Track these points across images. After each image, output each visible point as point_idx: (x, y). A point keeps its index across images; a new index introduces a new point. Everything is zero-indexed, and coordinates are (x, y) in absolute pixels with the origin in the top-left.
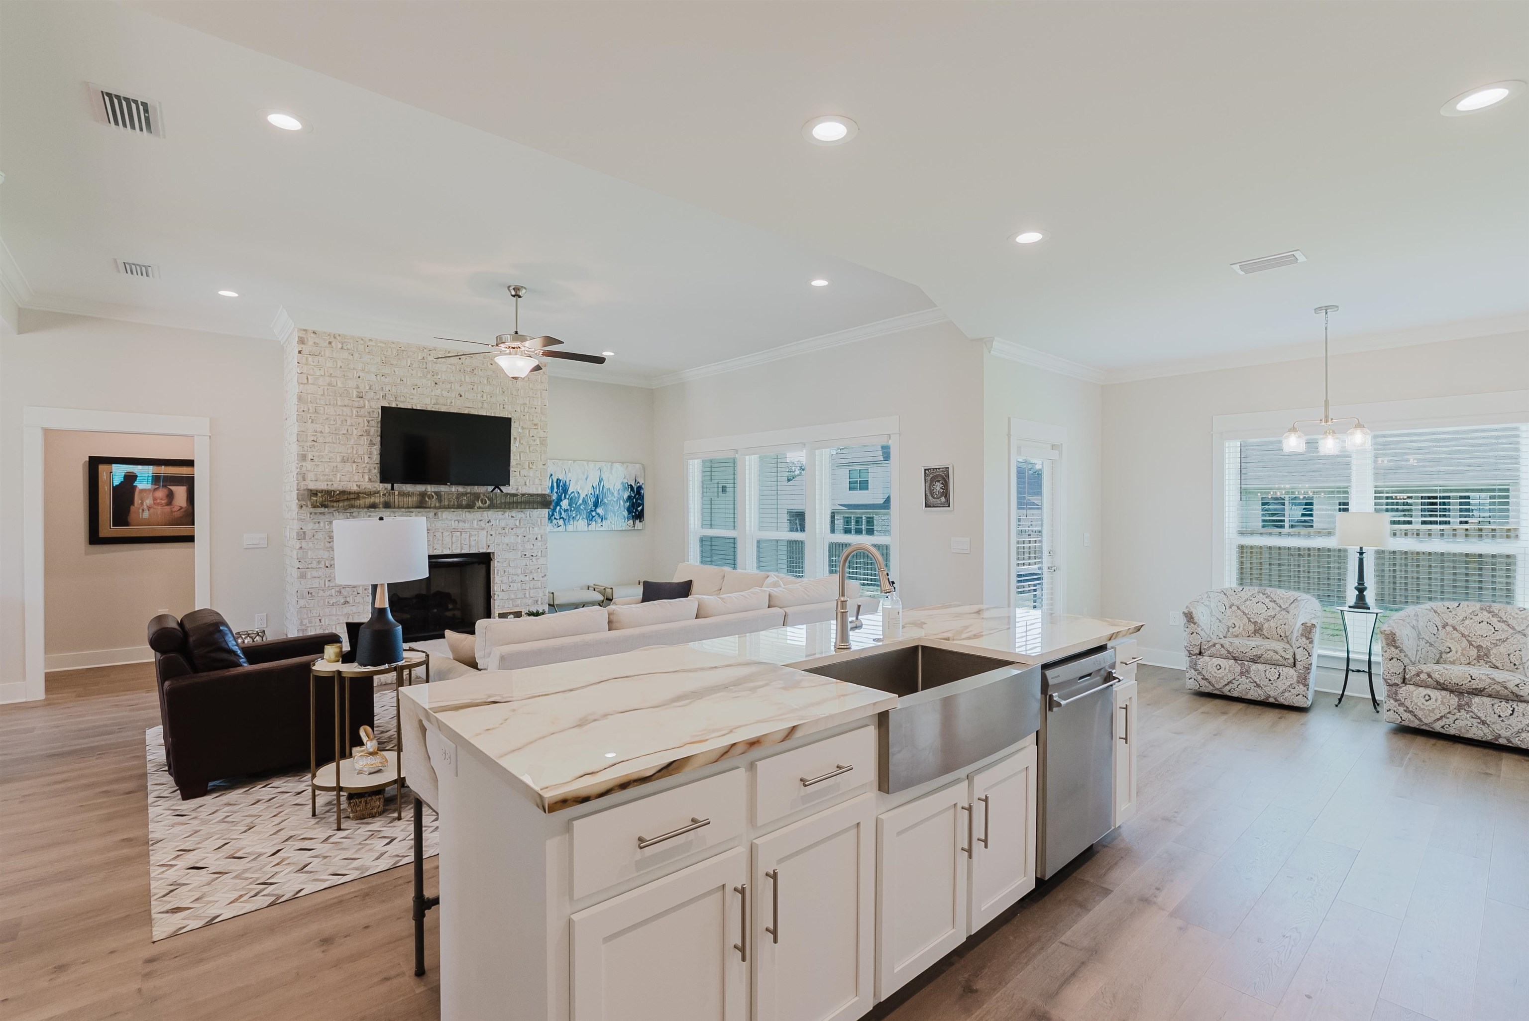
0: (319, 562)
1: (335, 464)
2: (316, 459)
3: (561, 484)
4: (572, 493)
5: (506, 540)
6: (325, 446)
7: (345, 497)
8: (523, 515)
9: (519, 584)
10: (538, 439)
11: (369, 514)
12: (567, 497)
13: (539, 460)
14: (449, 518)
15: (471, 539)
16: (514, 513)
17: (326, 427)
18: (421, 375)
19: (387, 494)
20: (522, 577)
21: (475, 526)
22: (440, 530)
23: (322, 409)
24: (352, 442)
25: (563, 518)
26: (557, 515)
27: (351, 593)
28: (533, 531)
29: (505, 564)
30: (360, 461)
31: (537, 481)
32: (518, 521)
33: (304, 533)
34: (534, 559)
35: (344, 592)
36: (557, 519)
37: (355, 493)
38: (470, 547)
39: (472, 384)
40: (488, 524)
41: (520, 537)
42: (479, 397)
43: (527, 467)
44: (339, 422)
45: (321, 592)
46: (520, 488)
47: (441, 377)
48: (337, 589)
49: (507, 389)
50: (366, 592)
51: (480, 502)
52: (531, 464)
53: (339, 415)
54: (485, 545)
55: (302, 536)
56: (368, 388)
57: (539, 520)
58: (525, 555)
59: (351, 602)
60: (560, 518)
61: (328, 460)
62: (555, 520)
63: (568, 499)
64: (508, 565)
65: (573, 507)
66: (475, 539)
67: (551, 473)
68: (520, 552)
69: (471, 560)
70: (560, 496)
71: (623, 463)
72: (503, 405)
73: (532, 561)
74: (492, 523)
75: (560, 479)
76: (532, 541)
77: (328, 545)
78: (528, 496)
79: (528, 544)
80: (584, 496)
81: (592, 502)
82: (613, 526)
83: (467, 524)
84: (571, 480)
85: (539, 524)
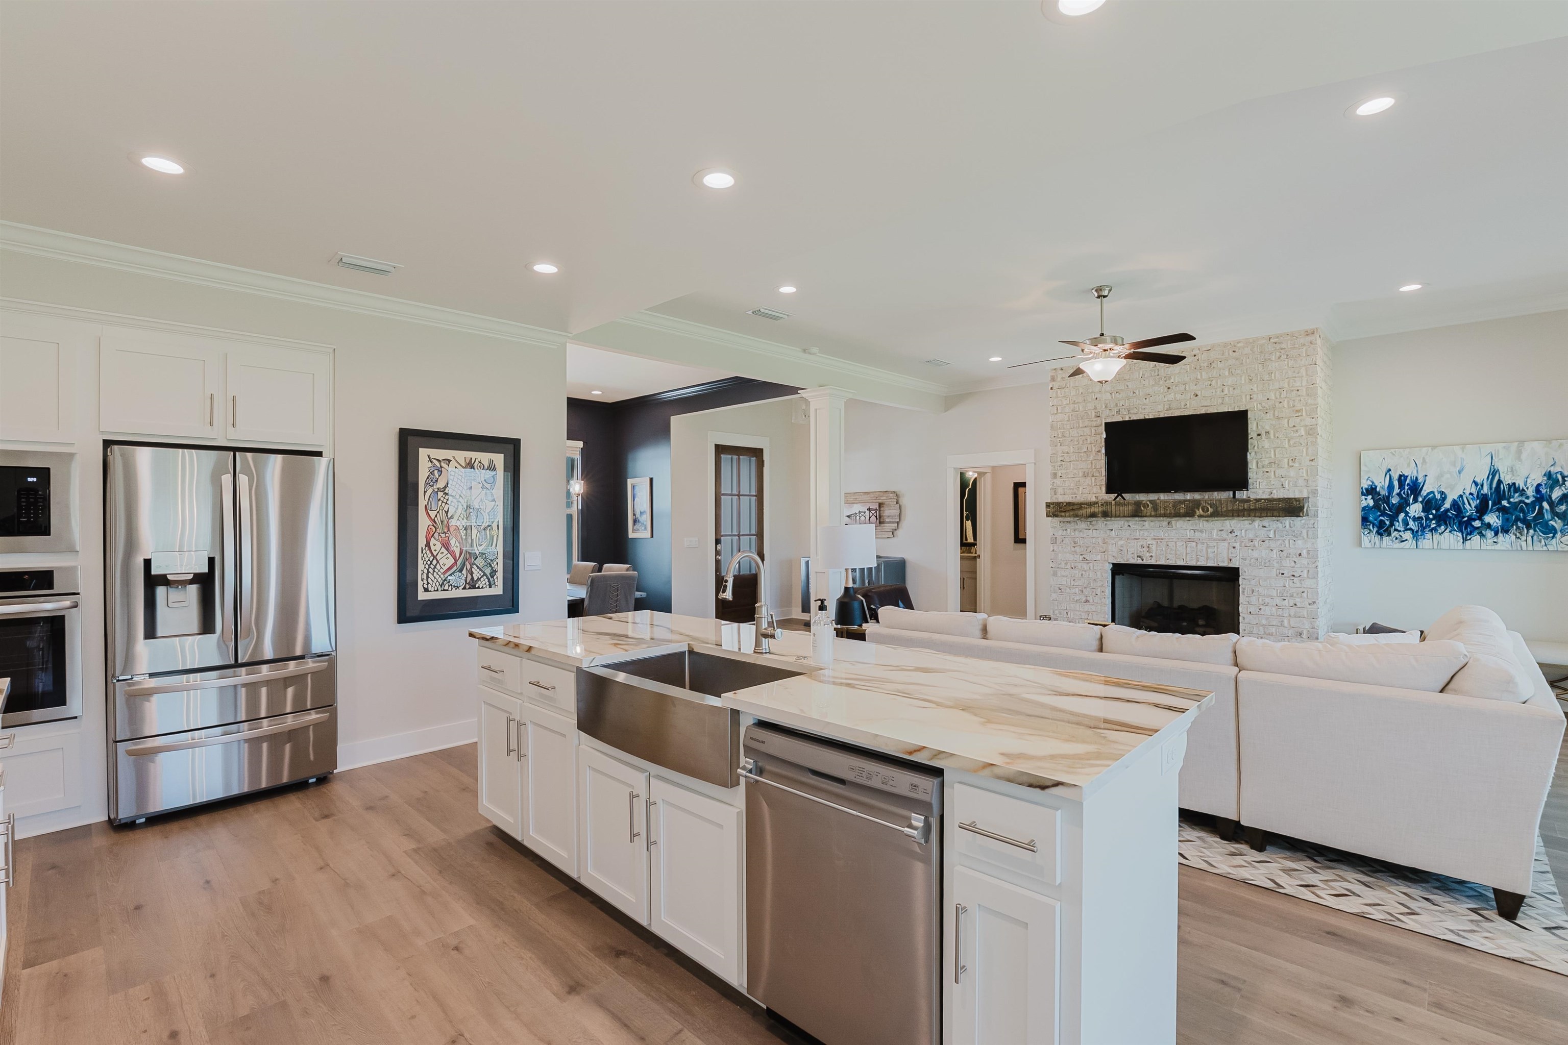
0: (1066, 564)
1: (1077, 479)
2: (1064, 476)
3: (1408, 481)
4: (1428, 494)
5: (1255, 554)
6: (1070, 464)
7: (1071, 508)
8: (1280, 525)
9: (1274, 609)
10: (1302, 429)
11: (1105, 522)
12: (1420, 499)
13: (1305, 454)
14: (1184, 527)
15: (1209, 550)
16: (1266, 521)
17: (1071, 448)
18: (1153, 384)
19: (1104, 505)
20: (1278, 601)
21: (1215, 537)
22: (1174, 540)
23: (1068, 432)
24: (1091, 458)
25: (1411, 529)
26: (1399, 525)
27: (1090, 593)
28: (1295, 544)
29: (1253, 582)
30: (1098, 474)
31: (1301, 482)
32: (1272, 532)
33: (1056, 538)
34: (1296, 580)
35: (1086, 592)
36: (1400, 531)
37: (1078, 504)
38: (1207, 560)
39: (1210, 379)
40: (1230, 535)
41: (1275, 551)
42: (1218, 393)
43: (1286, 466)
44: (1081, 442)
45: (1068, 589)
46: (1274, 491)
47: (1174, 379)
48: (1080, 589)
49: (1256, 375)
50: (1103, 594)
51: (1200, 510)
52: (1290, 461)
53: (1081, 436)
54: (1226, 559)
55: (1054, 541)
56: (1104, 407)
59: (1091, 601)
60: (1406, 530)
61: (1073, 476)
62: (1396, 532)
63: (1421, 502)
64: (1258, 583)
65: (1432, 514)
66: (1213, 550)
67: (1389, 467)
68: (1275, 570)
69: (1218, 574)
70: (1405, 498)
71: (1549, 441)
72: (1251, 395)
73: (1293, 583)
74: (1236, 534)
75: (1406, 475)
76: (1293, 557)
77: (1073, 549)
78: (1264, 502)
79: (1288, 561)
80: (1456, 498)
81: (1473, 506)
82: (1524, 544)
83: (1204, 534)
84: (1426, 476)
85: (1305, 537)
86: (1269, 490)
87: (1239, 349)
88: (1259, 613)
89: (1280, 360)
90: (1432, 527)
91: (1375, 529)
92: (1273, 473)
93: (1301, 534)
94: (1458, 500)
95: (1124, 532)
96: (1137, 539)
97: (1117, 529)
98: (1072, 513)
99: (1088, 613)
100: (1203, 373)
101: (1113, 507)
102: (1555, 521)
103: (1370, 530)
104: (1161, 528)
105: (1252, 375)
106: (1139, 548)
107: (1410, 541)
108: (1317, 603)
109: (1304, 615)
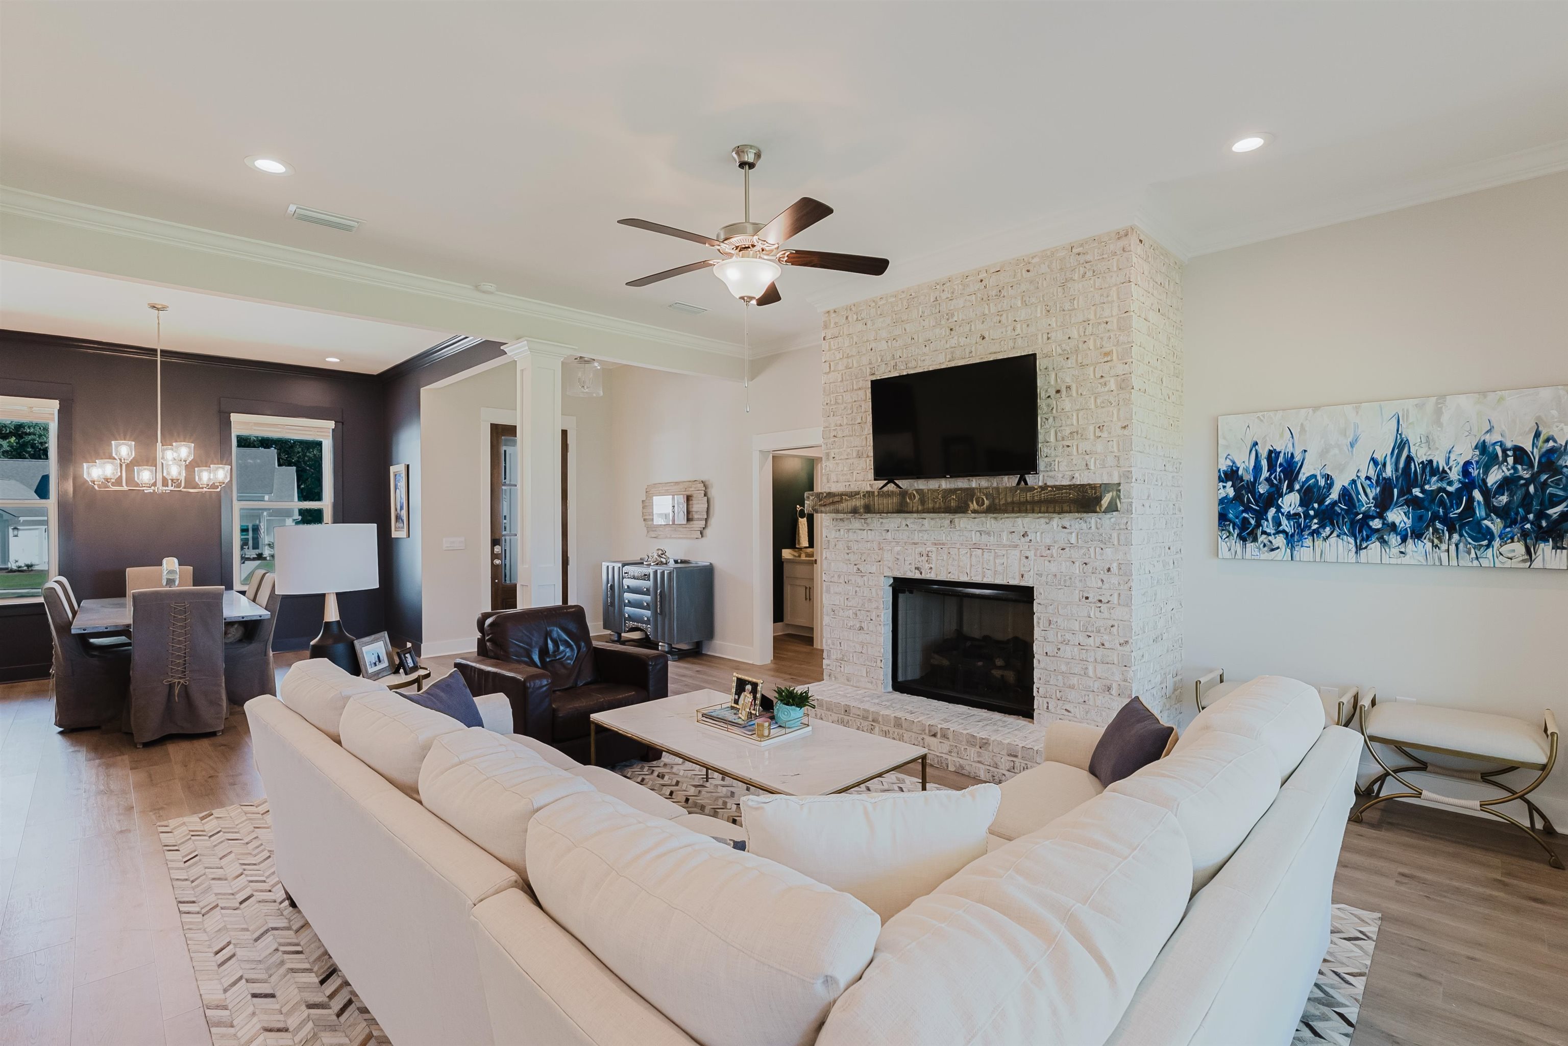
0: (839, 576)
1: (850, 461)
2: (837, 458)
3: (1280, 460)
4: (1308, 479)
5: (1053, 568)
6: (843, 440)
7: (831, 500)
8: (1084, 526)
9: (1076, 649)
10: (1112, 380)
11: (881, 520)
12: (1297, 487)
13: (1115, 418)
14: (968, 527)
15: (997, 561)
16: (1068, 519)
17: (845, 418)
18: (934, 324)
19: (867, 495)
20: (1081, 638)
21: (1005, 542)
22: (958, 546)
23: (841, 397)
25: (1284, 532)
26: (1268, 525)
27: (865, 618)
28: (1102, 554)
29: (1050, 609)
31: (1110, 460)
32: (1074, 534)
33: (828, 541)
34: (1104, 607)
35: (860, 615)
36: (1269, 534)
37: (838, 495)
38: (995, 574)
39: (999, 313)
40: (1023, 539)
41: (1077, 564)
42: (1009, 332)
43: (1092, 437)
44: (855, 411)
45: (841, 611)
46: (1077, 475)
47: (958, 318)
48: (854, 611)
49: (1055, 303)
50: (879, 619)
51: (975, 502)
52: (1097, 430)
53: (855, 401)
54: (1017, 574)
55: (827, 544)
56: (879, 361)
57: (1115, 535)
58: (1087, 598)
59: (865, 629)
60: (1278, 532)
61: (846, 457)
62: (1264, 536)
63: (1299, 491)
64: (1056, 610)
65: (1313, 509)
66: (1002, 561)
67: (1255, 439)
68: (1077, 592)
69: (1011, 595)
70: (1277, 485)
71: (1483, 393)
72: (1048, 334)
73: (1100, 612)
74: (1029, 538)
75: (1278, 450)
76: (1100, 573)
77: (847, 557)
78: (1051, 491)
79: (1093, 579)
80: (1346, 485)
81: (1371, 496)
82: (1444, 556)
83: (992, 537)
84: (1305, 451)
85: (1116, 543)
86: (1070, 473)
87: (1034, 267)
88: (1058, 655)
89: (1084, 279)
90: (1313, 528)
91: (1237, 531)
92: (1075, 447)
93: (1110, 538)
94: (1350, 488)
95: (901, 534)
96: (915, 544)
97: (894, 530)
98: (832, 507)
99: (862, 644)
100: (991, 305)
101: (875, 498)
102: (1492, 520)
103: (1229, 532)
104: (942, 528)
105: (1049, 304)
106: (917, 557)
107: (1283, 550)
108: (1130, 643)
109: (1114, 661)
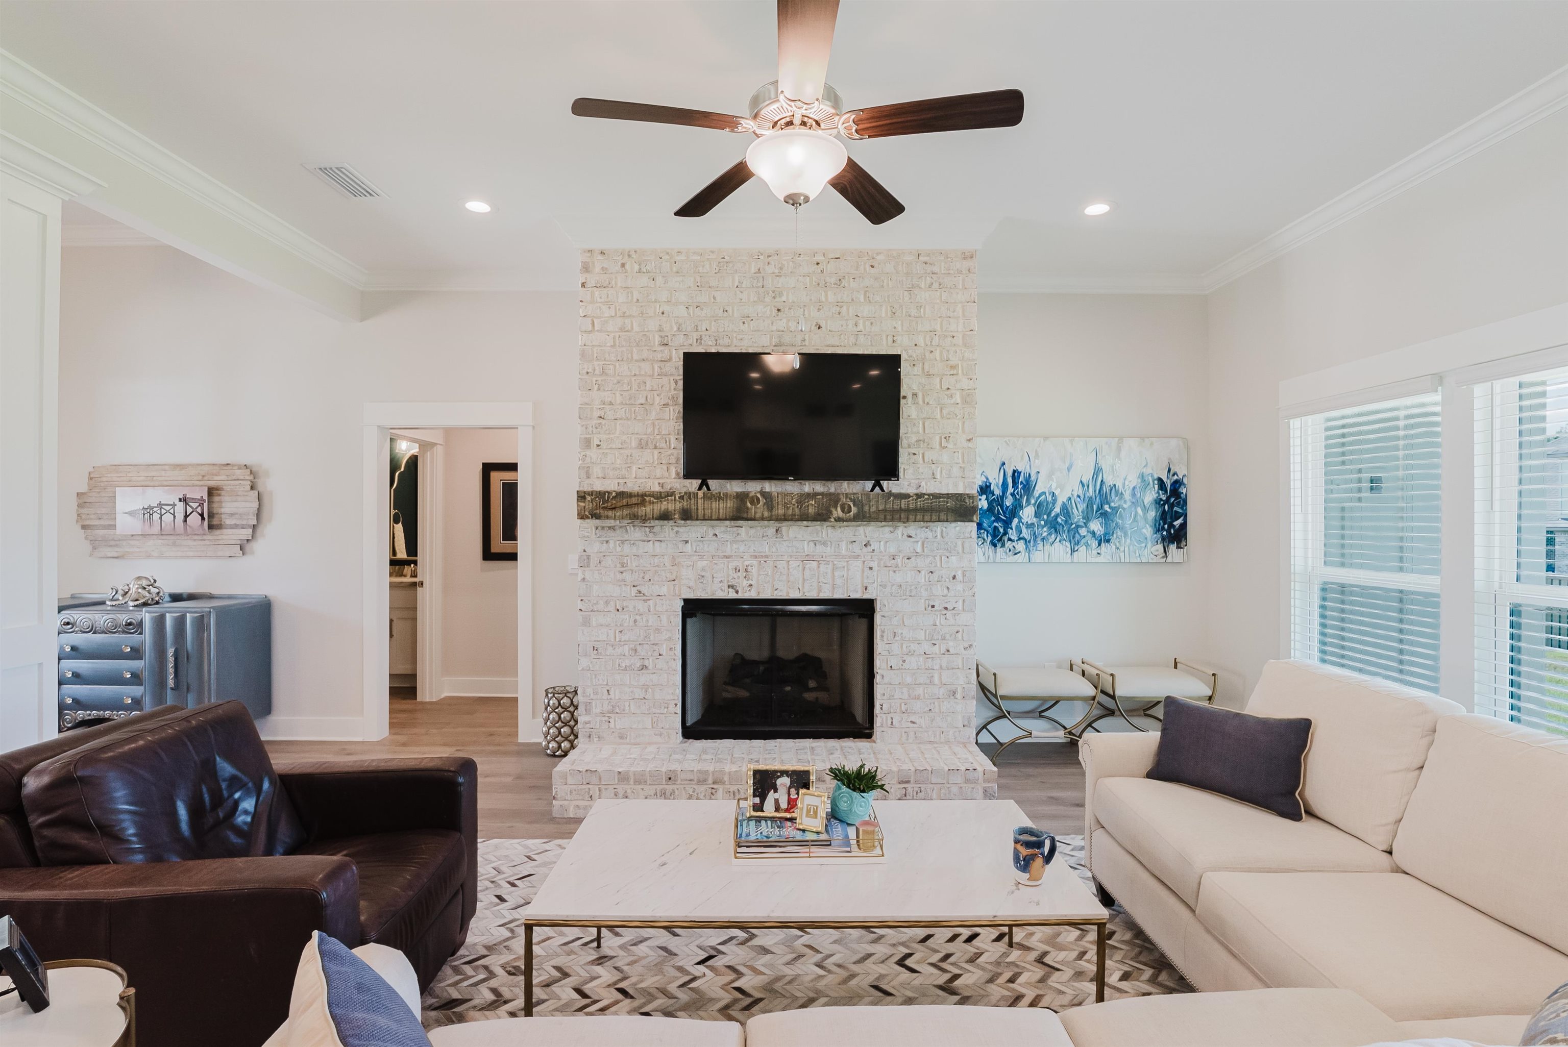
0: (607, 603)
1: (628, 452)
2: (604, 445)
3: (1021, 479)
4: (1040, 496)
5: (898, 578)
6: (616, 424)
7: (625, 502)
8: (930, 534)
9: (921, 659)
10: (958, 393)
11: (676, 529)
12: (1033, 501)
13: (960, 431)
14: (800, 536)
15: (836, 574)
16: (913, 528)
17: (618, 395)
18: (756, 299)
19: (685, 497)
20: (926, 647)
21: (844, 552)
22: (786, 558)
23: (611, 367)
24: (653, 416)
25: (1023, 538)
26: (1013, 534)
27: (650, 653)
28: (947, 563)
29: (895, 621)
30: (663, 445)
31: (956, 471)
32: (920, 543)
33: (588, 557)
34: (949, 613)
35: (642, 652)
36: (1013, 541)
37: (638, 495)
38: (834, 588)
39: (839, 304)
40: (865, 549)
41: (923, 573)
42: (850, 326)
43: (938, 447)
44: (635, 387)
45: (610, 648)
46: (923, 484)
47: (788, 299)
48: (631, 646)
49: (901, 306)
50: (672, 653)
51: (839, 509)
52: (943, 440)
53: (635, 375)
54: (860, 586)
55: (585, 561)
56: (675, 329)
57: (959, 543)
58: (933, 607)
59: (650, 667)
60: (1020, 539)
61: (620, 446)
62: (1010, 542)
63: (1034, 505)
64: (901, 622)
65: (1043, 520)
66: (842, 574)
67: (1003, 460)
68: (923, 601)
69: (844, 610)
70: (1019, 499)
71: (1143, 438)
72: (894, 336)
73: (946, 619)
74: (872, 547)
75: (1020, 470)
76: (945, 581)
77: (619, 576)
78: (928, 499)
79: (939, 587)
80: (1065, 501)
81: (1080, 510)
82: (1122, 555)
83: (829, 548)
84: (1038, 472)
85: (960, 551)
86: (917, 481)
87: (879, 264)
88: (903, 667)
89: (930, 289)
90: (1043, 535)
91: (990, 538)
92: (921, 456)
93: (955, 547)
94: (1067, 503)
95: (706, 546)
96: (727, 557)
97: (695, 541)
98: (626, 512)
99: (645, 687)
100: (829, 293)
101: (699, 501)
103: (984, 539)
104: (764, 538)
105: (895, 306)
106: (731, 573)
107: (1023, 554)
108: (974, 646)
109: (958, 665)
